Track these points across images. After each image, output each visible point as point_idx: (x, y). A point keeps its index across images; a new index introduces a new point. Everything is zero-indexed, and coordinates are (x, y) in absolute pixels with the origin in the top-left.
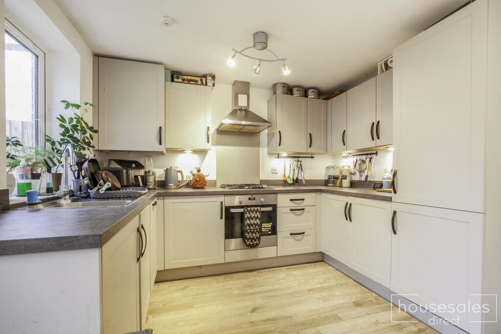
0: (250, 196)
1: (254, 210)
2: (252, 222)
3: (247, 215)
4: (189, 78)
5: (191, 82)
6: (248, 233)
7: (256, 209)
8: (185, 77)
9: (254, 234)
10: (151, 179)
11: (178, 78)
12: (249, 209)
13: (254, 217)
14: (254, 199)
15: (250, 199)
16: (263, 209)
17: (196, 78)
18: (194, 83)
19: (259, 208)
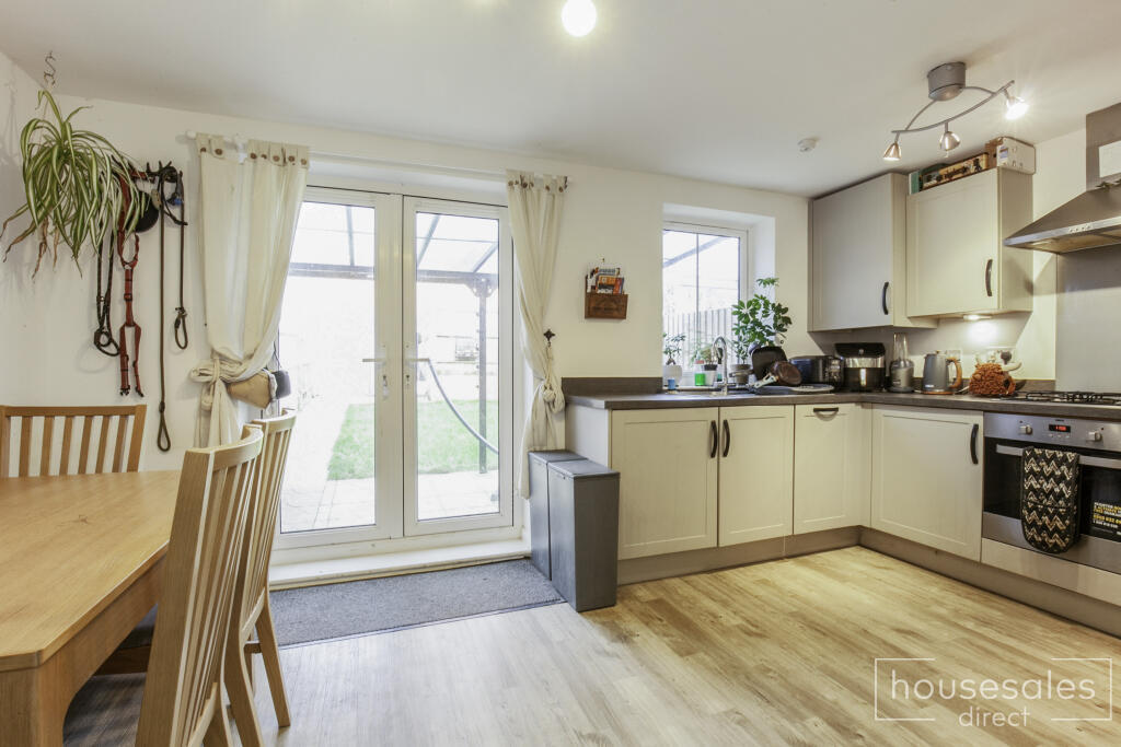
0: (1053, 421)
1: (1054, 456)
2: (1047, 486)
3: (1031, 466)
4: (950, 169)
5: (954, 177)
6: (1030, 511)
7: (1060, 455)
8: (943, 172)
9: (1046, 518)
10: (902, 374)
11: (929, 180)
12: (1037, 451)
13: (1052, 474)
14: (1068, 429)
15: (1052, 428)
16: (1086, 460)
17: (965, 164)
18: (960, 175)
19: (1071, 456)
